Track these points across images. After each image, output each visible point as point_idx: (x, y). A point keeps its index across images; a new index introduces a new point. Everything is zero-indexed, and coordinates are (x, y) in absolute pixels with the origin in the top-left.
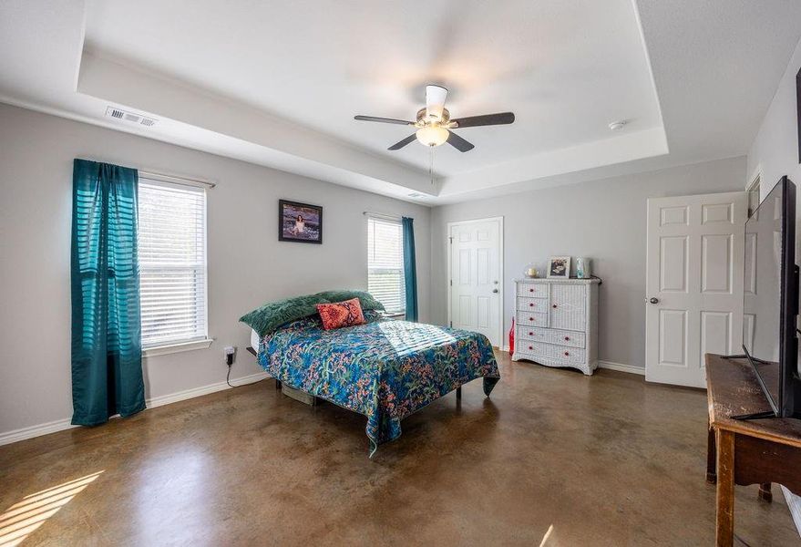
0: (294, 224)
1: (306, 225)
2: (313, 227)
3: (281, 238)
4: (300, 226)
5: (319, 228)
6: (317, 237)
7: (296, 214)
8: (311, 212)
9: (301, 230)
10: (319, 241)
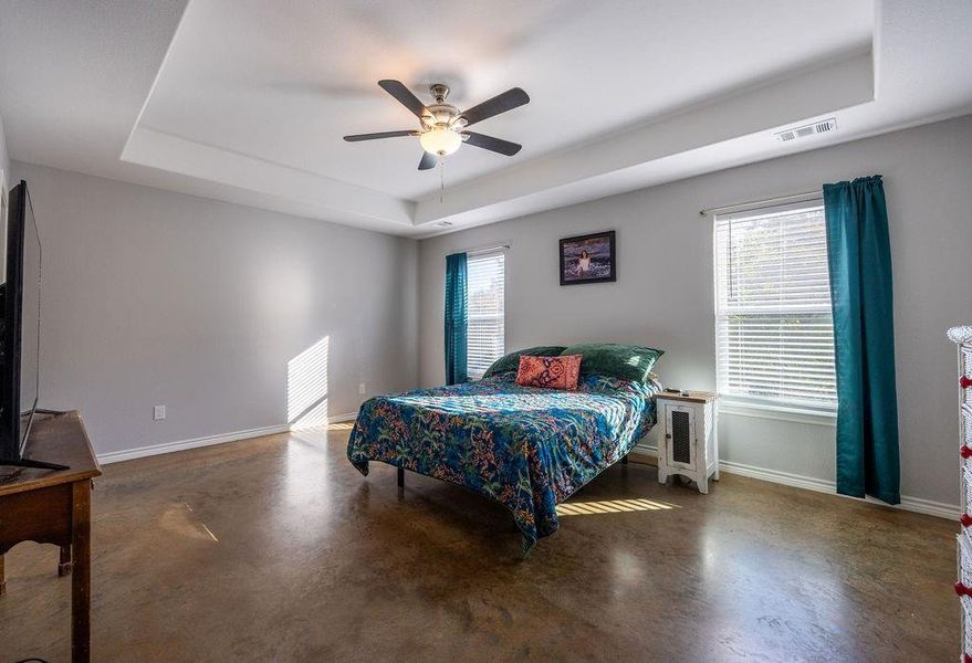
0: (577, 262)
1: (592, 260)
2: (602, 261)
3: (563, 282)
4: (585, 264)
5: (611, 261)
6: (607, 273)
7: (579, 250)
8: (598, 242)
9: (586, 268)
10: (612, 278)
